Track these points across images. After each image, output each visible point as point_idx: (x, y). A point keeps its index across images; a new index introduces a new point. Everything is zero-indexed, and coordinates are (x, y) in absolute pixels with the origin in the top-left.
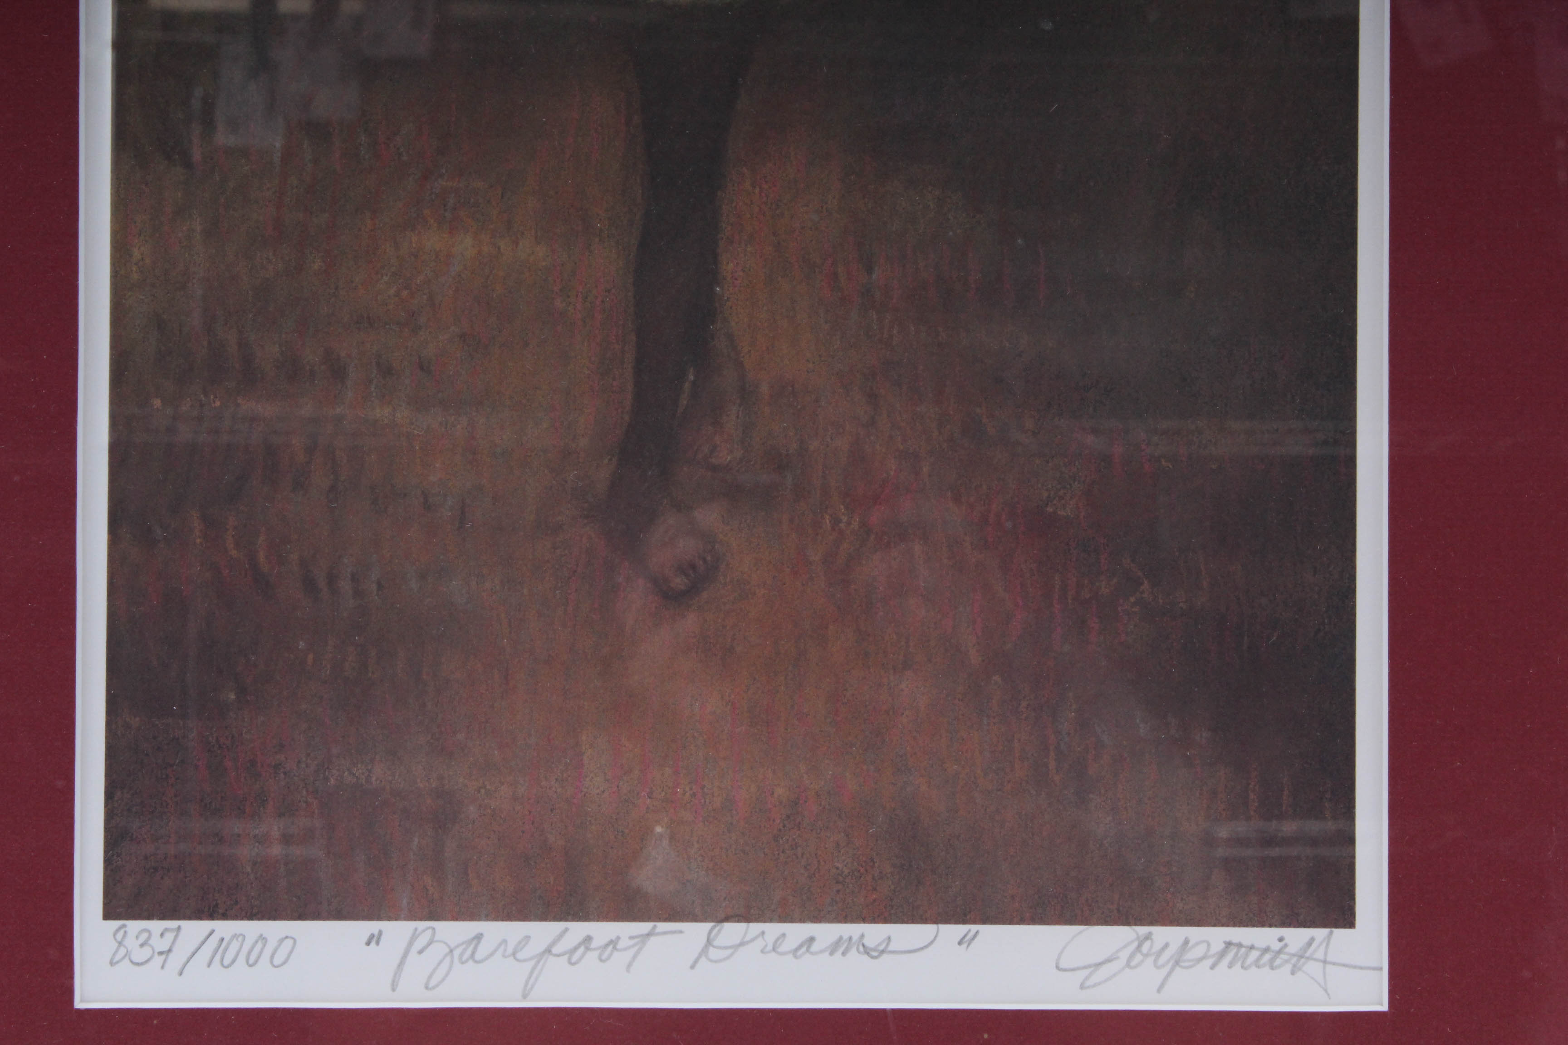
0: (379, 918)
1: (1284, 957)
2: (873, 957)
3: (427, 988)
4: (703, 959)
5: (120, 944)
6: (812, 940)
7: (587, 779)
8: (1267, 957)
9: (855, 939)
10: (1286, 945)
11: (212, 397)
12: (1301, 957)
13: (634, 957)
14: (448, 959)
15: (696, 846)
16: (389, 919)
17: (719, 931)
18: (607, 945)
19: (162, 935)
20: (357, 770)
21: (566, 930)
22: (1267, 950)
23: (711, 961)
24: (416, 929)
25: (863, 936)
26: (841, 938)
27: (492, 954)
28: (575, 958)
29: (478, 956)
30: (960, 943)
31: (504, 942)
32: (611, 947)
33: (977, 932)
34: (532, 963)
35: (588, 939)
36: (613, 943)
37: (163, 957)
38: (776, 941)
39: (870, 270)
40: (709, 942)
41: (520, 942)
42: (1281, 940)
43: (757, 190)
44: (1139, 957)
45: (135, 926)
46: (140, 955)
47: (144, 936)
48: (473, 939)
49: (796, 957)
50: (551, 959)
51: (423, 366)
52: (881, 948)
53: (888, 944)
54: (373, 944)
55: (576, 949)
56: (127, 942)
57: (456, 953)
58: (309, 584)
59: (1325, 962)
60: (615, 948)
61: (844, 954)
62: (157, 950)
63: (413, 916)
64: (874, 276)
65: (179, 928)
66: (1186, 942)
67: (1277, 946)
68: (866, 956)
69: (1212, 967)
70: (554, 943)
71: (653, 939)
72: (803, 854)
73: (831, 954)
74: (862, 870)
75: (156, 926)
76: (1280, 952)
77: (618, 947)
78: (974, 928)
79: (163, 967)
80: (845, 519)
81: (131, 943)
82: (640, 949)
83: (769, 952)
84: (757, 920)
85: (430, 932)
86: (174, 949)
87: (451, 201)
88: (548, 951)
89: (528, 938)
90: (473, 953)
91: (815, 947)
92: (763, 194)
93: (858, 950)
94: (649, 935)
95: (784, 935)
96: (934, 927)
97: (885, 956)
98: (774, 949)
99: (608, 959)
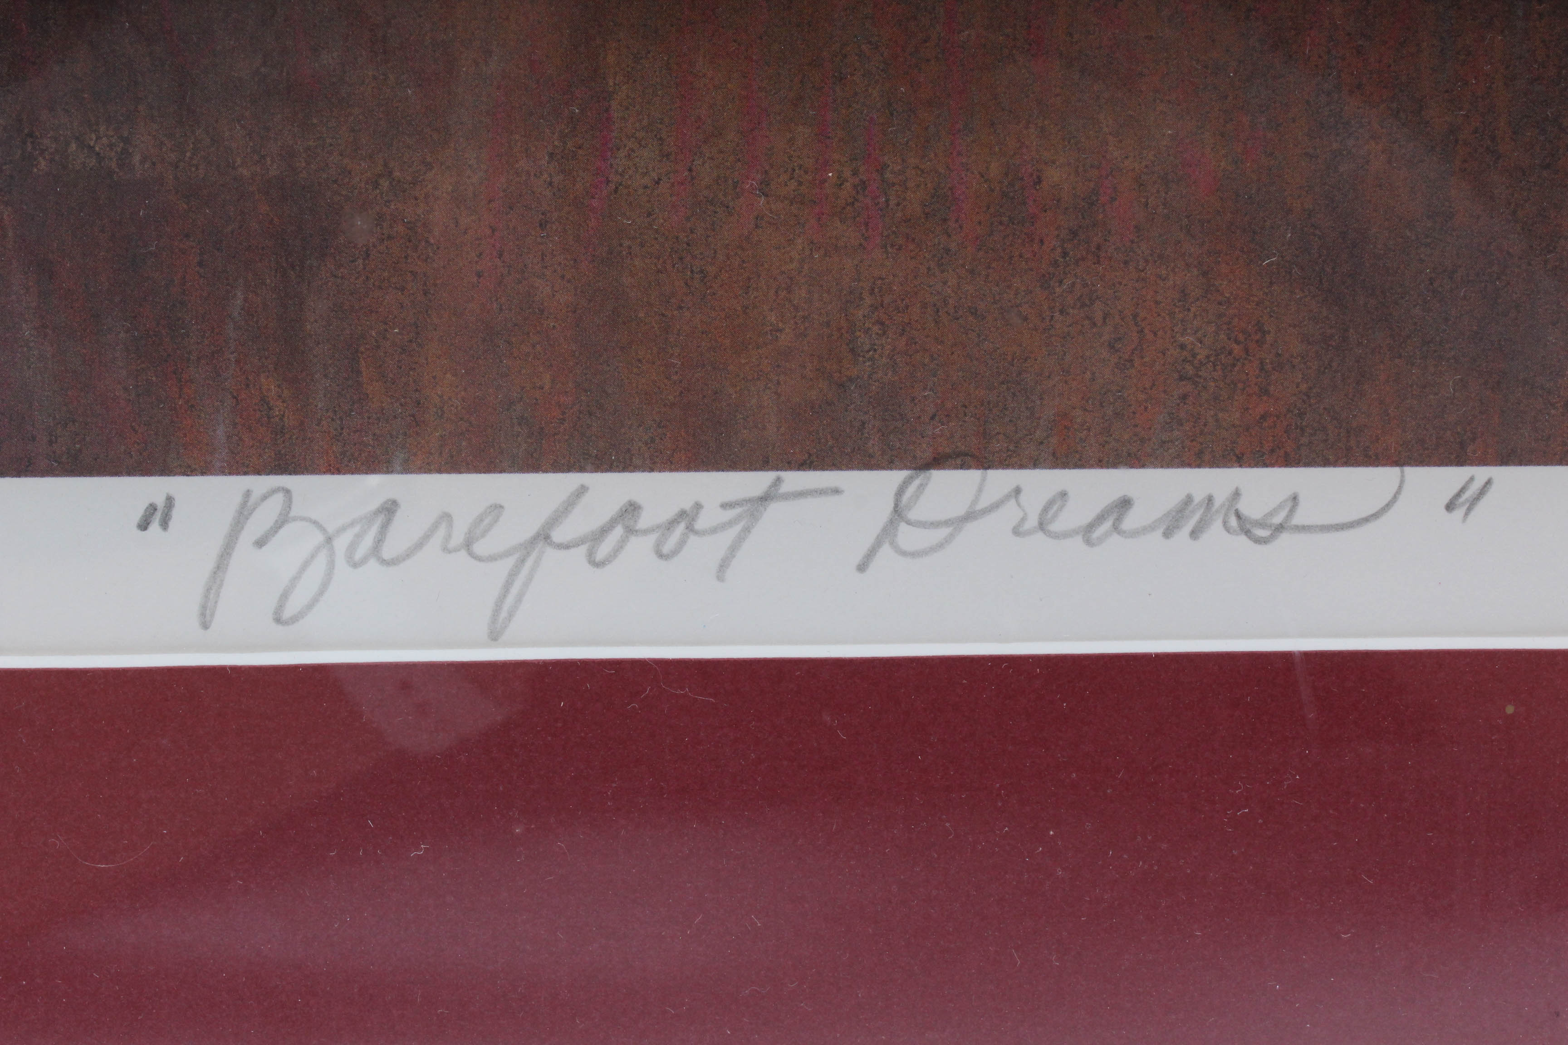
0: (165, 470)
2: (1259, 541)
3: (277, 621)
4: (886, 549)
6: (1125, 504)
7: (622, 153)
9: (1220, 499)
13: (734, 549)
14: (323, 556)
15: (868, 300)
16: (189, 471)
17: (922, 487)
18: (672, 524)
20: (98, 138)
21: (582, 490)
23: (904, 554)
24: (248, 494)
25: (1237, 494)
26: (1189, 500)
27: (419, 545)
28: (603, 551)
29: (387, 552)
30: (1450, 507)
31: (446, 517)
32: (681, 528)
33: (1489, 482)
34: (510, 562)
35: (632, 509)
36: (686, 517)
38: (1046, 509)
40: (898, 512)
41: (480, 519)
48: (378, 512)
49: (1088, 542)
50: (551, 555)
52: (1277, 520)
53: (1292, 511)
54: (155, 527)
55: (604, 531)
57: (341, 544)
60: (690, 528)
61: (1194, 534)
68: (1243, 538)
70: (555, 519)
71: (774, 509)
72: (1106, 316)
73: (1167, 534)
74: (1237, 349)
77: (699, 525)
78: (1481, 473)
82: (747, 530)
83: (1029, 533)
84: (1004, 464)
85: (279, 497)
88: (543, 536)
89: (497, 508)
90: (379, 541)
91: (1132, 520)
93: (1225, 523)
94: (765, 499)
95: (1064, 495)
96: (1392, 472)
97: (1285, 538)
98: (1042, 526)
99: (675, 552)
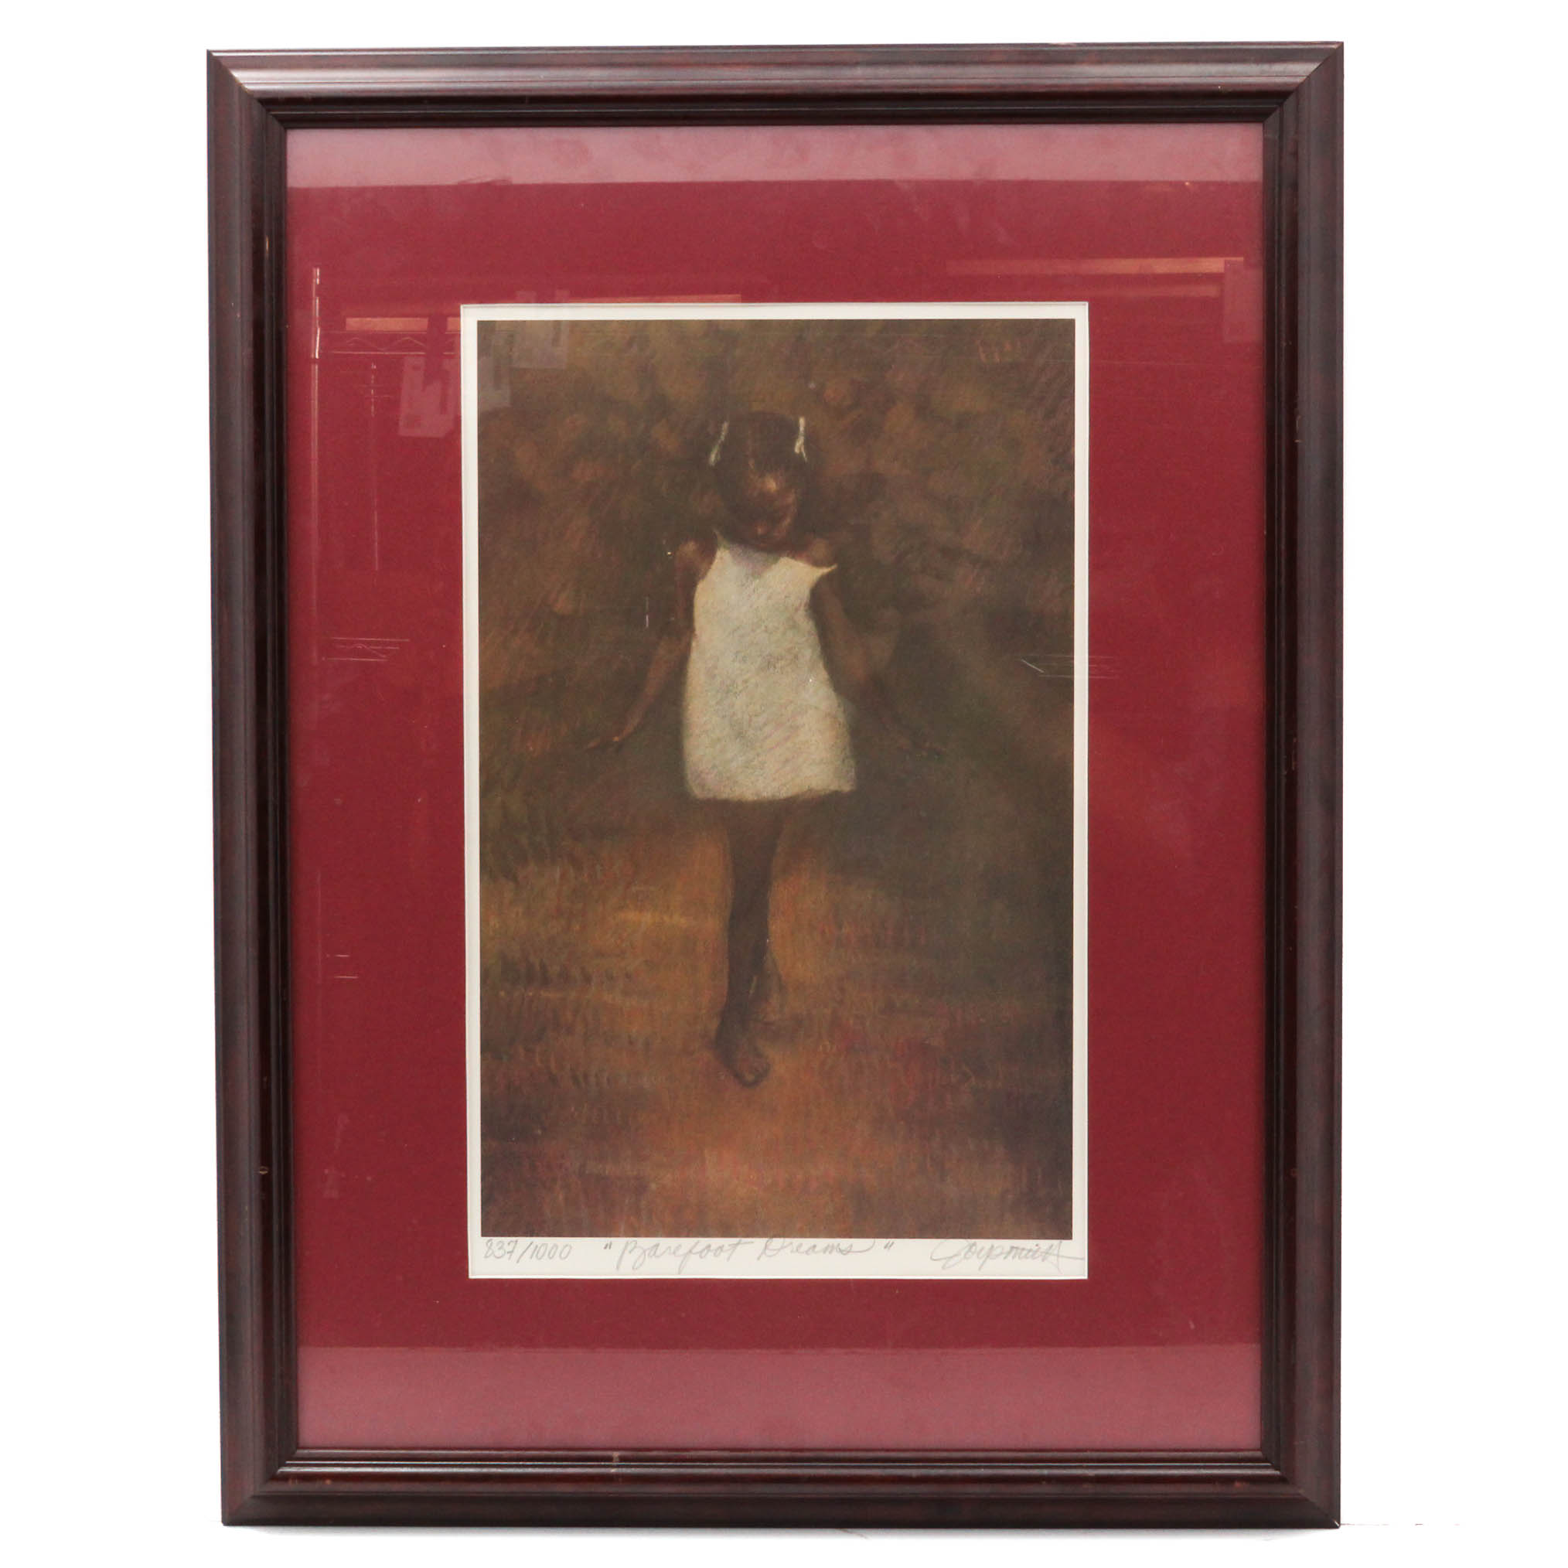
0: (610, 1236)
1: (1039, 1253)
2: (844, 1254)
3: (633, 1268)
4: (763, 1255)
5: (490, 1248)
6: (815, 1246)
7: (708, 1171)
8: (1031, 1253)
9: (836, 1245)
10: (1040, 1248)
11: (528, 991)
12: (1047, 1253)
14: (643, 1256)
15: (759, 1202)
16: (615, 1237)
17: (771, 1243)
18: (718, 1249)
19: (509, 1244)
20: (599, 1167)
21: (699, 1241)
22: (1030, 1251)
23: (767, 1255)
24: (628, 1242)
25: (839, 1244)
26: (828, 1246)
27: (664, 1253)
28: (703, 1255)
29: (658, 1254)
30: (885, 1247)
31: (670, 1247)
32: (720, 1250)
33: (893, 1243)
34: (682, 1257)
35: (709, 1246)
36: (721, 1248)
37: (510, 1254)
38: (798, 1247)
39: (840, 928)
40: (766, 1247)
41: (677, 1247)
42: (1037, 1245)
43: (786, 891)
44: (970, 1254)
45: (496, 1240)
46: (499, 1253)
47: (501, 1244)
48: (653, 1247)
49: (807, 1254)
50: (693, 1256)
51: (628, 976)
52: (848, 1250)
53: (851, 1248)
55: (704, 1250)
56: (492, 1247)
57: (647, 1253)
58: (575, 1078)
59: (1058, 1256)
60: (722, 1250)
61: (830, 1253)
62: (507, 1250)
63: (627, 1235)
64: (842, 932)
65: (516, 1241)
66: (992, 1247)
67: (1035, 1248)
68: (840, 1254)
69: (1005, 1258)
71: (740, 1246)
72: (810, 1206)
73: (824, 1253)
74: (838, 1213)
75: (506, 1240)
76: (1037, 1251)
78: (891, 1240)
79: (509, 1259)
80: (829, 1047)
81: (495, 1247)
82: (732, 1253)
83: (794, 1252)
84: (789, 1237)
85: (634, 1243)
86: (515, 1250)
87: (640, 897)
88: (690, 1251)
89: (680, 1246)
90: (655, 1253)
91: (816, 1249)
92: (789, 893)
93: (837, 1250)
94: (738, 1244)
95: (801, 1244)
96: (872, 1240)
97: (849, 1255)
98: (797, 1250)
99: (718, 1255)
